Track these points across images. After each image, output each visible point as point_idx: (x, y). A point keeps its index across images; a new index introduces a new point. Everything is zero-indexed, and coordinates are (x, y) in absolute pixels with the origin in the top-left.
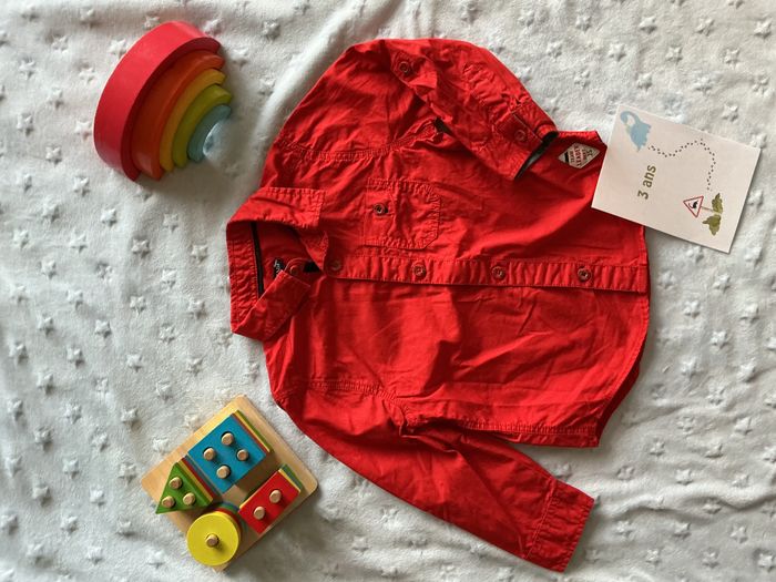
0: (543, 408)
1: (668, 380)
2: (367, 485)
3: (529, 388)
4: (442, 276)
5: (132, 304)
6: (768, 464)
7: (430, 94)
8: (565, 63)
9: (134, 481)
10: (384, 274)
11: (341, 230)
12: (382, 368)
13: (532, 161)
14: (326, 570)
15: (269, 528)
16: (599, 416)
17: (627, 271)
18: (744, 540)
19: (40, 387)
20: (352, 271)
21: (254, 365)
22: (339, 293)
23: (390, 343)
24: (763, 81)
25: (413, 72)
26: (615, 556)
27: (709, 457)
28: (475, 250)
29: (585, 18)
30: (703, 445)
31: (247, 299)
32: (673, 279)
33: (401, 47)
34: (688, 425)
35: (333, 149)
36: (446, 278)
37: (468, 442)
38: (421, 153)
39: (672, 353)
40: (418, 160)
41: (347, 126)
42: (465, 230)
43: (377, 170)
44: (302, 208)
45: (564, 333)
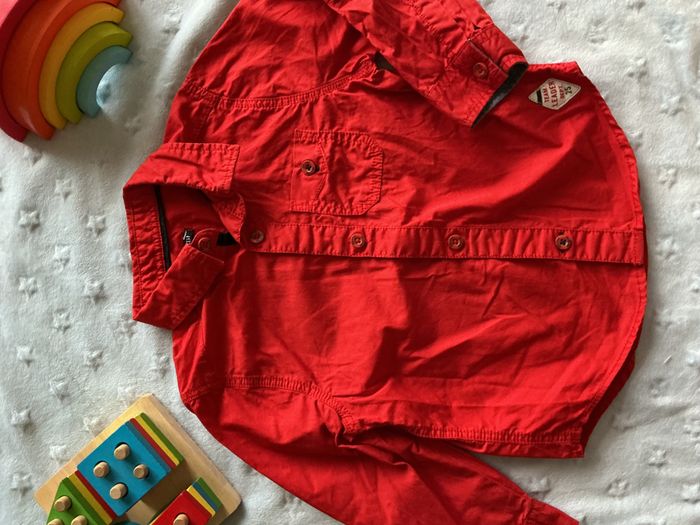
0: (513, 410)
1: (671, 373)
2: (300, 503)
3: (496, 384)
4: (385, 247)
5: (22, 287)
7: (365, 21)
9: (28, 494)
10: (317, 246)
11: (265, 195)
12: (315, 360)
13: (495, 102)
16: (585, 419)
17: (618, 242)
20: (276, 243)
21: (163, 358)
22: (262, 269)
23: (325, 329)
28: (427, 215)
31: (152, 279)
32: (676, 247)
34: (697, 429)
35: (253, 94)
36: (391, 250)
37: (421, 452)
38: (358, 97)
39: (675, 339)
40: (354, 106)
41: (267, 66)
42: (414, 191)
43: (304, 120)
44: (212, 167)
45: (539, 315)
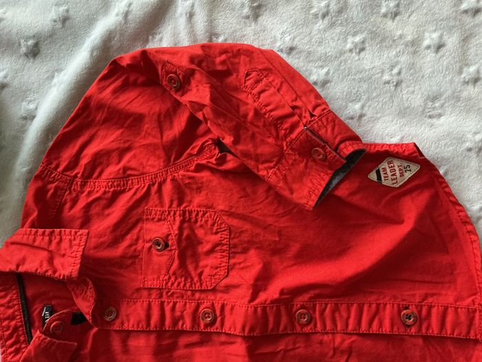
4: (234, 324)
7: (205, 111)
8: (370, 60)
11: (117, 270)
13: (335, 182)
17: (463, 317)
20: (128, 321)
22: (116, 344)
28: (272, 292)
29: (392, 5)
33: (166, 57)
36: (239, 327)
38: (202, 178)
40: (200, 185)
42: (260, 266)
43: (154, 197)
44: (63, 252)
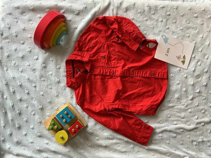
0: (142, 106)
1: (172, 100)
2: (99, 124)
3: (139, 101)
4: (118, 74)
5: (42, 79)
6: (195, 120)
7: (116, 30)
8: (148, 23)
9: (42, 123)
10: (104, 73)
11: (94, 62)
12: (103, 96)
13: (140, 46)
14: (89, 145)
15: (75, 135)
16: (155, 108)
17: (162, 74)
18: (189, 138)
19: (18, 100)
20: (96, 72)
21: (72, 95)
22: (93, 78)
23: (105, 90)
24: (196, 28)
25: (112, 24)
26: (159, 142)
27: (181, 118)
28: (126, 68)
29: (154, 12)
30: (180, 115)
31: (70, 79)
32: (173, 75)
33: (109, 18)
34: (176, 110)
35: (92, 42)
36: (119, 74)
37: (124, 114)
38: (113, 44)
39: (173, 93)
40: (113, 46)
41: (95, 37)
42: (124, 63)
43: (103, 48)
44: (84, 57)
45: (147, 88)
